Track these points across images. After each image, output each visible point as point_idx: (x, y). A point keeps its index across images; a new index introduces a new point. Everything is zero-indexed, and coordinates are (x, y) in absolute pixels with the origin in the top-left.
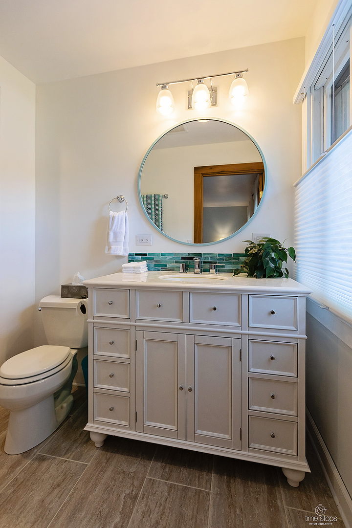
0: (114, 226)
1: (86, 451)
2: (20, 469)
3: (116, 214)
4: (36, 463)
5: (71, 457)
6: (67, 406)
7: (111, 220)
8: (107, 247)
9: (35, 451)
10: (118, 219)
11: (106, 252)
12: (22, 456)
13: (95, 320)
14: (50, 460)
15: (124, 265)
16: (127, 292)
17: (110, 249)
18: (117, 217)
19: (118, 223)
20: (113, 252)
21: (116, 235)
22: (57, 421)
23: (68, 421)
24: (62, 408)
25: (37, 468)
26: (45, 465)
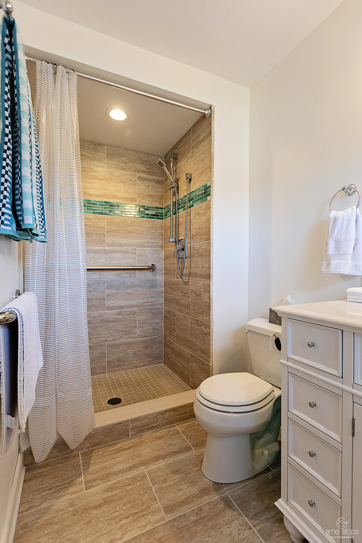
0: (336, 231)
1: (277, 534)
2: (208, 500)
3: (340, 214)
4: (222, 505)
5: (258, 528)
6: (269, 455)
7: (331, 223)
8: (325, 263)
9: (225, 489)
10: (343, 220)
11: (323, 269)
12: (214, 485)
13: (290, 364)
14: (235, 513)
15: (350, 290)
16: (337, 332)
17: (328, 265)
18: (341, 218)
19: (342, 227)
20: (332, 270)
21: (338, 244)
22: (253, 467)
23: (266, 475)
24: (263, 454)
25: (220, 512)
26: (229, 514)
